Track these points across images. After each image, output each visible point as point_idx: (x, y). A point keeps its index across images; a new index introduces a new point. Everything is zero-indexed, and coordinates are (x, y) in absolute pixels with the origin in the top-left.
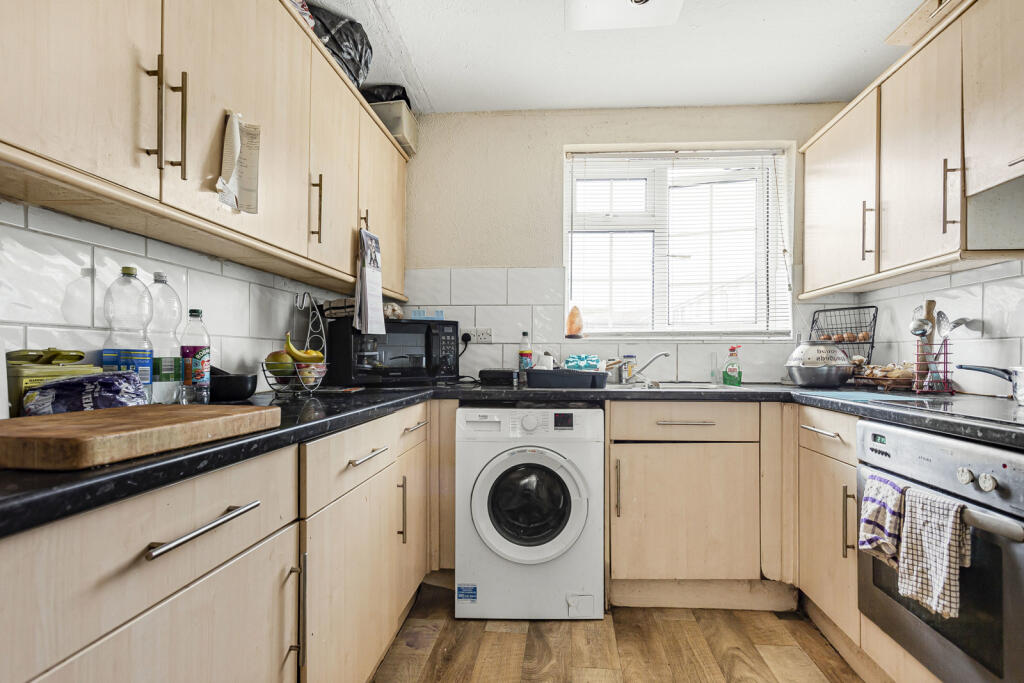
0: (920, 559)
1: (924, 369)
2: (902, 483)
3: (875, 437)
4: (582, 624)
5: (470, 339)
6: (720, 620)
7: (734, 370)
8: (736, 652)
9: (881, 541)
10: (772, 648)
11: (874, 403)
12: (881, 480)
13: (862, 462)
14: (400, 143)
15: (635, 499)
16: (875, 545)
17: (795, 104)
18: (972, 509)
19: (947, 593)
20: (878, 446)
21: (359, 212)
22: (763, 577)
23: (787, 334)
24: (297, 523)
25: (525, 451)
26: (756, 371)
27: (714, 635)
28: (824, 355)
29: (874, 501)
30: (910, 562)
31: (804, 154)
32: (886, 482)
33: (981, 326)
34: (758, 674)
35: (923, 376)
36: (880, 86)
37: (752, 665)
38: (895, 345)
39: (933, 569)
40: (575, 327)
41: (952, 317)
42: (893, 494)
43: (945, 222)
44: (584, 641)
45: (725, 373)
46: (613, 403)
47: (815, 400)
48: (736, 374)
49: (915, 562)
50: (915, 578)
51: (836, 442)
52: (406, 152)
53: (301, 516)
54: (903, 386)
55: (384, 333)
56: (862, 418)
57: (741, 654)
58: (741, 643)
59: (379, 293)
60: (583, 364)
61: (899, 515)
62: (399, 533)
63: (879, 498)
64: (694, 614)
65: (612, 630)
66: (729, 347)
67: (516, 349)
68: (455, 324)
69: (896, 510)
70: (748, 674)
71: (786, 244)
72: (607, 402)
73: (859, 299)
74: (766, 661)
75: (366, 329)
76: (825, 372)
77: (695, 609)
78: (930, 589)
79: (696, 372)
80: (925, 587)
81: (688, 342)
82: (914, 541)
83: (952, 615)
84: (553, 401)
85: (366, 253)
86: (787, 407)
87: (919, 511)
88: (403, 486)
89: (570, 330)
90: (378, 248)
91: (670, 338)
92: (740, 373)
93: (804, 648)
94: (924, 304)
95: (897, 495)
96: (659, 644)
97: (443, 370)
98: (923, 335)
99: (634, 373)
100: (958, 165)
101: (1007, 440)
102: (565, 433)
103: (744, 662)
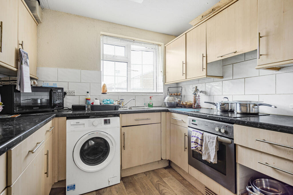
0: (208, 150)
1: (195, 102)
2: (202, 132)
3: (193, 120)
4: (113, 186)
5: (66, 94)
6: (152, 174)
7: (151, 103)
8: (158, 182)
9: (198, 147)
10: (166, 178)
11: (192, 112)
12: (196, 131)
13: (189, 127)
14: (35, 17)
15: (129, 144)
16: (196, 148)
17: (163, 34)
18: (219, 137)
19: (215, 158)
20: (193, 122)
21: (18, 41)
22: (162, 159)
23: (162, 93)
24: (6, 189)
25: (94, 133)
26: (156, 103)
27: (152, 179)
28: (173, 99)
29: (195, 137)
30: (205, 151)
31: (165, 47)
32: (198, 132)
33: (205, 93)
34: (165, 187)
35: (195, 104)
36: (186, 34)
37: (163, 185)
38: (186, 96)
39: (211, 152)
40: (105, 90)
41: (200, 90)
42: (200, 135)
43: (203, 69)
44: (116, 192)
45: (149, 104)
46: (122, 115)
47: (176, 111)
48: (151, 104)
49: (206, 151)
50: (207, 155)
51: (182, 122)
52: (37, 21)
53: (8, 185)
54: (190, 106)
55: (31, 92)
56: (189, 116)
57: (160, 182)
58: (158, 179)
59: (29, 76)
60: (109, 102)
61: (202, 140)
62: (45, 173)
63: (196, 136)
64: (145, 174)
65: (123, 186)
66: (150, 97)
67: (85, 97)
68: (62, 89)
69: (201, 139)
70: (163, 188)
71: (161, 69)
72: (120, 115)
73: (177, 85)
74: (166, 183)
75: (23, 90)
76: (173, 103)
77: (145, 172)
78: (210, 157)
79: (140, 104)
80: (209, 157)
81: (138, 95)
82: (206, 146)
83: (216, 163)
84: (103, 115)
85: (23, 59)
86: (167, 113)
87: (207, 139)
88: (47, 154)
89: (103, 91)
90: (28, 57)
91: (133, 94)
92: (152, 104)
93: (173, 176)
94: (195, 87)
95: (201, 135)
96: (138, 186)
97: (57, 106)
98: (195, 94)
99: (124, 105)
100: (205, 56)
101: (228, 121)
102: (108, 126)
103: (161, 185)
